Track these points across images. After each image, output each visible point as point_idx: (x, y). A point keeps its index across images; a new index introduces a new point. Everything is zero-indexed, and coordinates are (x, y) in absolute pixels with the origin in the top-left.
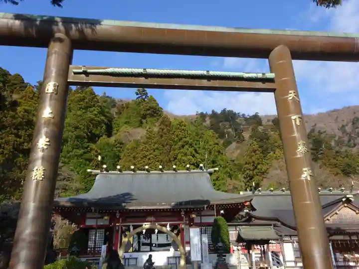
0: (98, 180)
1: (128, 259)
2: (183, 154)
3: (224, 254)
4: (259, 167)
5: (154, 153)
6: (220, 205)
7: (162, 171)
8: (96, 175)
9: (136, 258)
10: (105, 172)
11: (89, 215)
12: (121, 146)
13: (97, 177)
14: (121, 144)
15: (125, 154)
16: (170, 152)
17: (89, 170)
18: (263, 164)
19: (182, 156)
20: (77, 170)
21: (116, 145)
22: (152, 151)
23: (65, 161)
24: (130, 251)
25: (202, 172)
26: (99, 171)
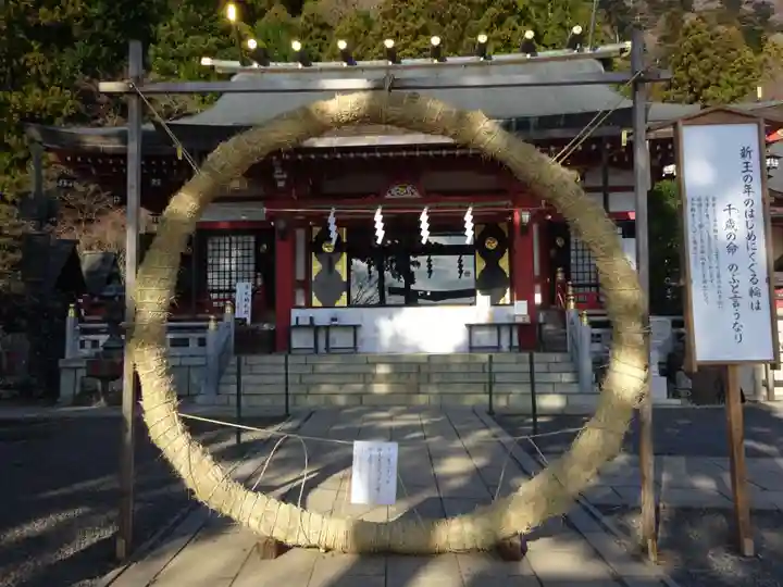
1: (327, 328)
2: (499, 44)
4: (709, 92)
5: (417, 43)
7: (442, 59)
8: (230, 74)
9: (355, 327)
12: (325, 33)
13: (234, 80)
14: (324, 26)
17: (206, 61)
21: (311, 30)
24: (337, 304)
25: (575, 57)
26: (236, 64)
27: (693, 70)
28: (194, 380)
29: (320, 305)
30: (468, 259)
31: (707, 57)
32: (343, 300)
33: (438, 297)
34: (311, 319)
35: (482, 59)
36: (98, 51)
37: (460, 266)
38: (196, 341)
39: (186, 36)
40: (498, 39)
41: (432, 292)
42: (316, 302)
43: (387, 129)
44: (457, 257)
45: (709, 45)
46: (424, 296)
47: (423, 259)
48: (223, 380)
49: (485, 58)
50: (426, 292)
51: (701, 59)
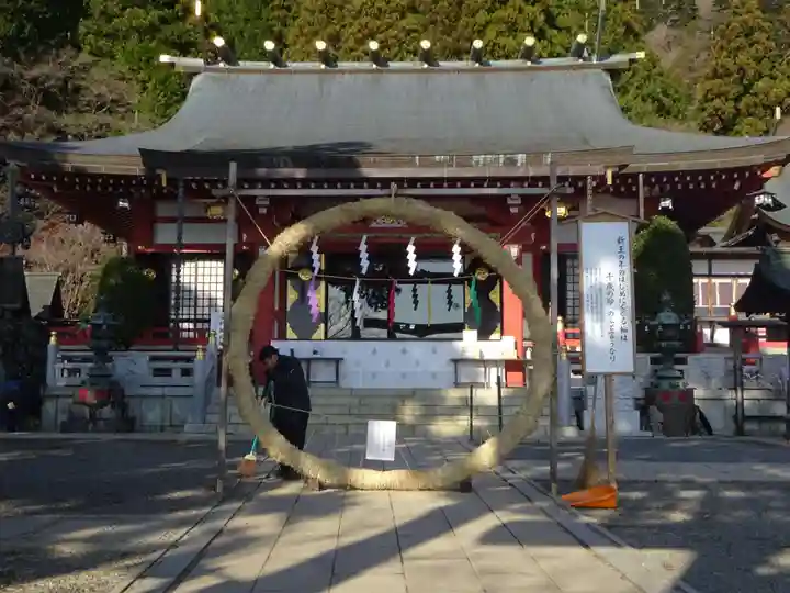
0: (198, 89)
1: (309, 361)
3: (678, 355)
6: (659, 175)
7: (433, 64)
8: (192, 75)
9: (338, 361)
10: (221, 65)
11: (163, 209)
13: (196, 81)
15: (301, 28)
16: (458, 19)
17: (164, 58)
18: (773, 78)
19: (500, 34)
20: (142, 75)
22: (395, 15)
23: (100, 49)
24: (315, 336)
25: (581, 67)
26: (200, 62)
27: (742, 58)
28: (176, 410)
29: (296, 337)
30: (457, 289)
31: (757, 42)
32: (320, 333)
33: (422, 332)
34: (292, 351)
35: (477, 65)
36: (21, 28)
37: (450, 297)
38: (179, 371)
39: (124, 9)
40: (501, 20)
41: (417, 326)
42: (290, 334)
43: (375, 161)
44: (446, 287)
45: (761, 29)
46: (406, 330)
47: (407, 289)
48: (209, 409)
49: (481, 64)
50: (408, 325)
51: (751, 45)
